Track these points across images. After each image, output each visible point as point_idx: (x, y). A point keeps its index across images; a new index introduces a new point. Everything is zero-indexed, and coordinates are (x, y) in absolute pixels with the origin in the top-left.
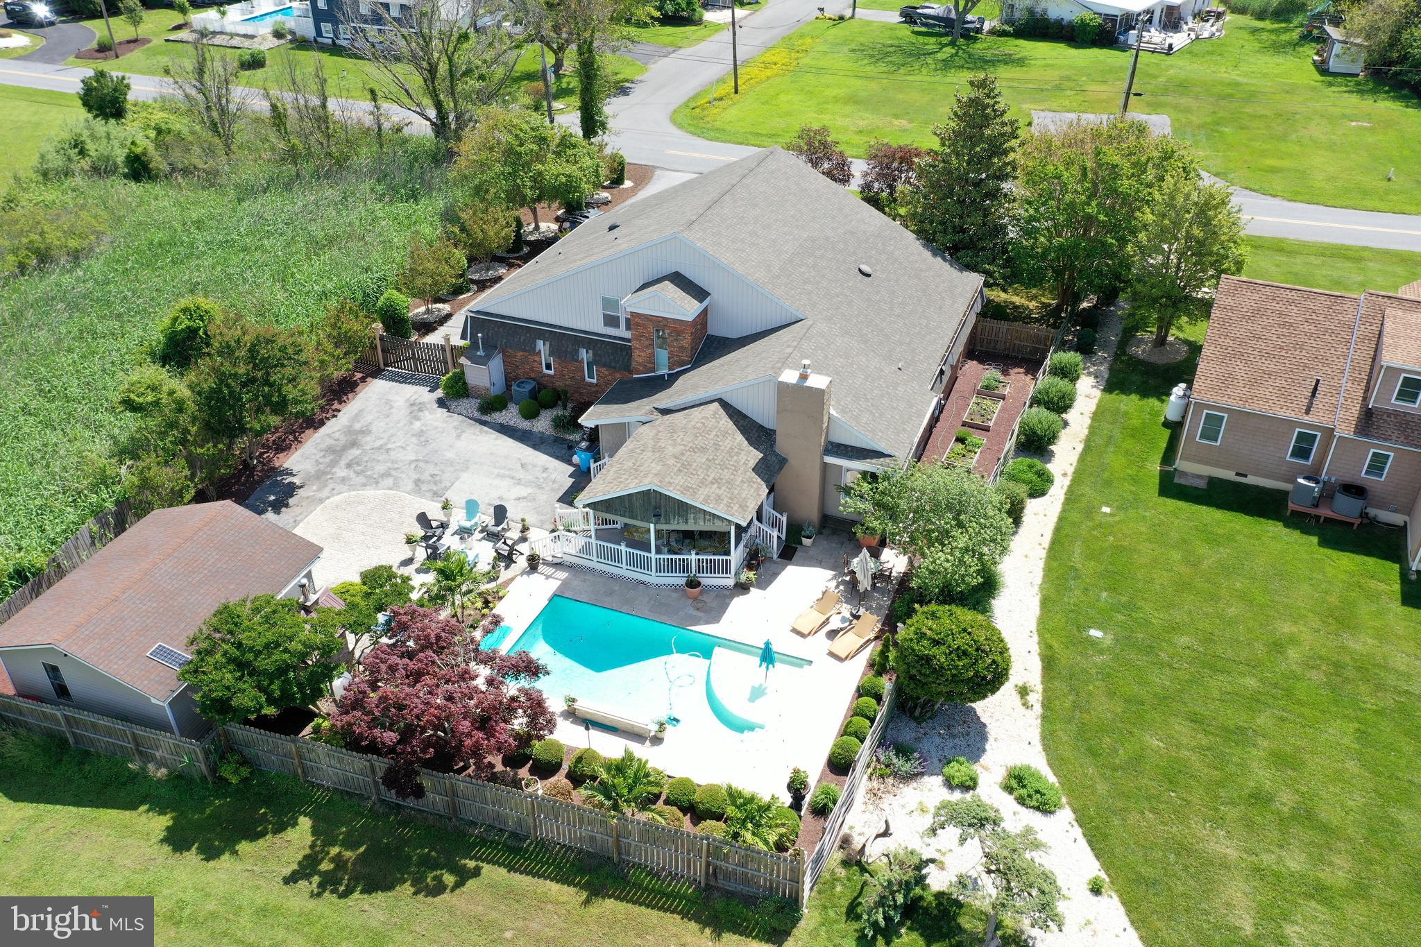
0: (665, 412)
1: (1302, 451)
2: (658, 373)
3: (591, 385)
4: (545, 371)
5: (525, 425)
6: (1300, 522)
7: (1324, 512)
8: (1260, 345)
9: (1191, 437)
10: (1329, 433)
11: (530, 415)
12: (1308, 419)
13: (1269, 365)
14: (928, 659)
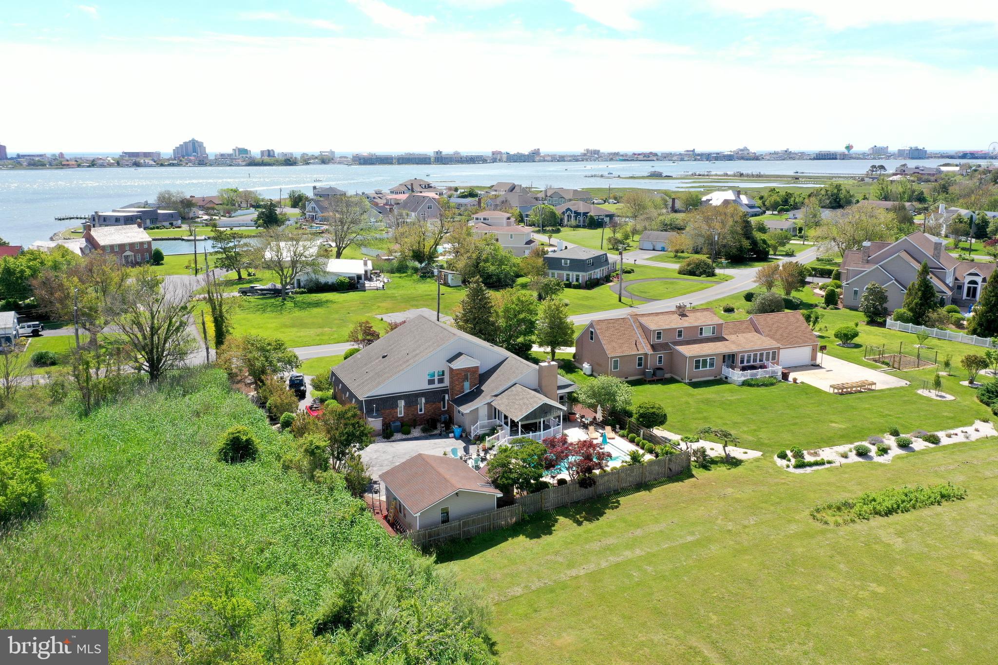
0: (496, 396)
1: (640, 365)
2: (465, 392)
3: (422, 414)
4: (399, 416)
5: (409, 436)
6: (652, 382)
7: (655, 378)
8: (615, 336)
9: (611, 370)
10: (646, 355)
11: (408, 433)
12: (640, 352)
13: (620, 341)
14: (654, 413)
